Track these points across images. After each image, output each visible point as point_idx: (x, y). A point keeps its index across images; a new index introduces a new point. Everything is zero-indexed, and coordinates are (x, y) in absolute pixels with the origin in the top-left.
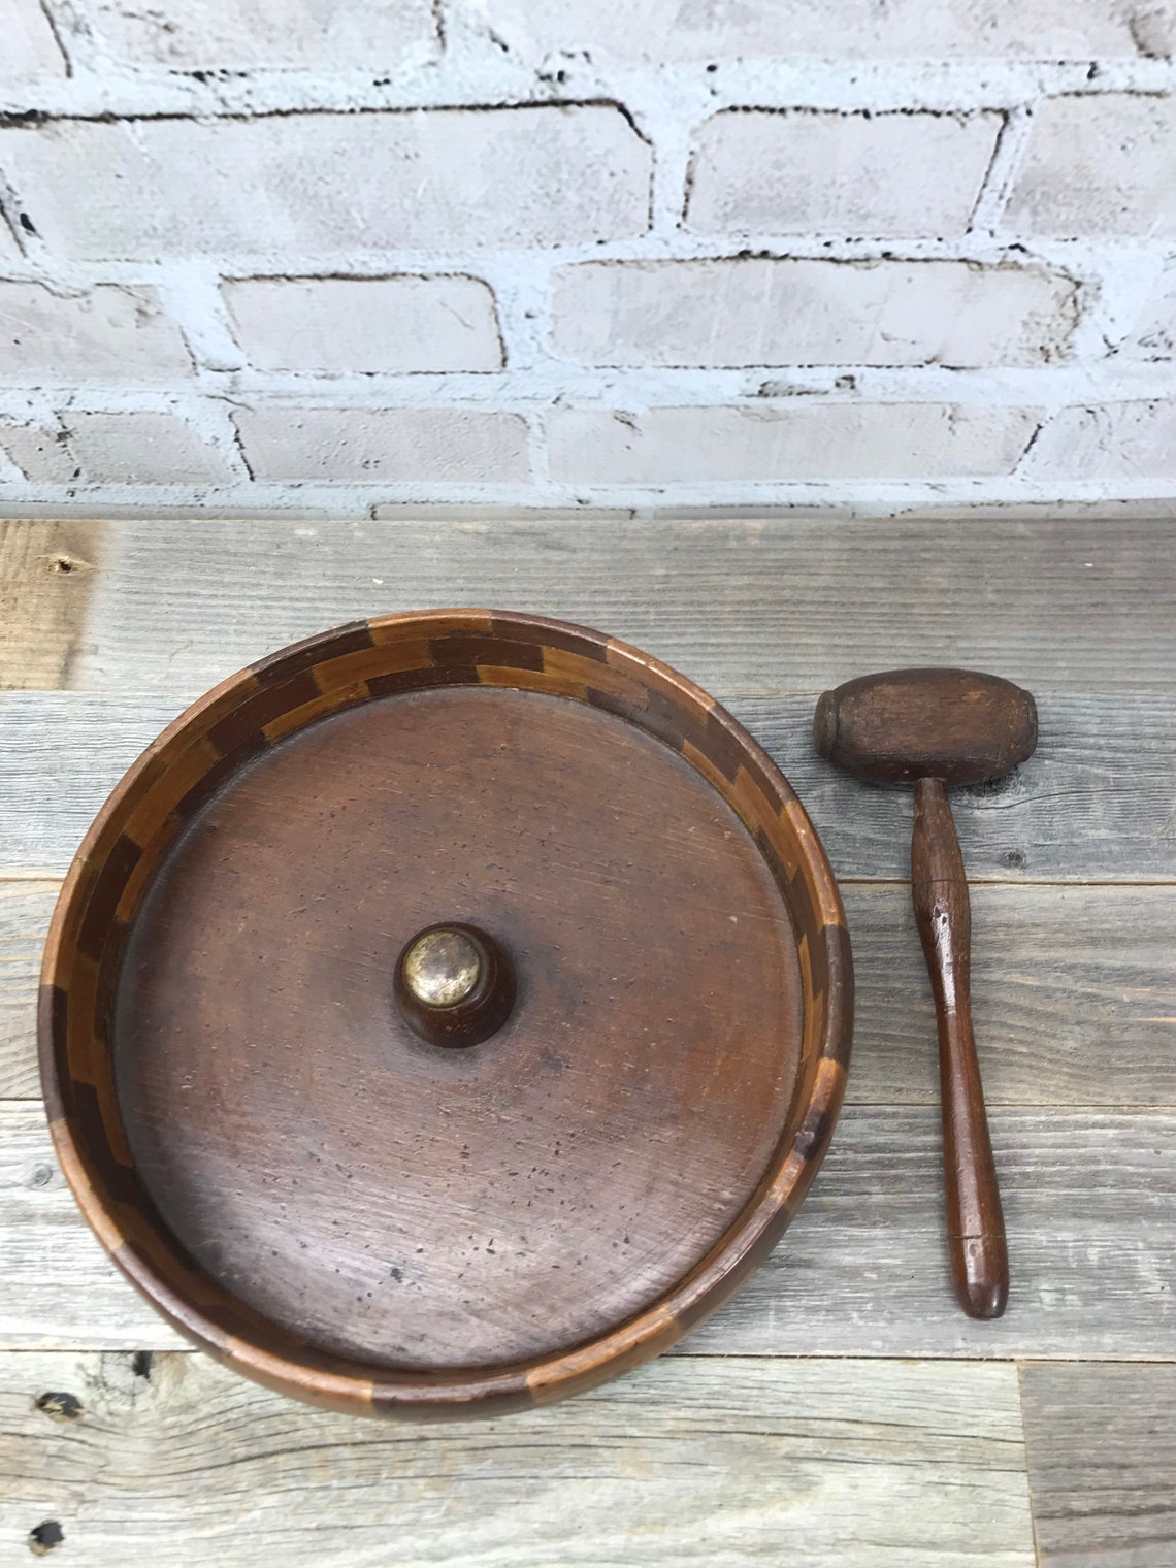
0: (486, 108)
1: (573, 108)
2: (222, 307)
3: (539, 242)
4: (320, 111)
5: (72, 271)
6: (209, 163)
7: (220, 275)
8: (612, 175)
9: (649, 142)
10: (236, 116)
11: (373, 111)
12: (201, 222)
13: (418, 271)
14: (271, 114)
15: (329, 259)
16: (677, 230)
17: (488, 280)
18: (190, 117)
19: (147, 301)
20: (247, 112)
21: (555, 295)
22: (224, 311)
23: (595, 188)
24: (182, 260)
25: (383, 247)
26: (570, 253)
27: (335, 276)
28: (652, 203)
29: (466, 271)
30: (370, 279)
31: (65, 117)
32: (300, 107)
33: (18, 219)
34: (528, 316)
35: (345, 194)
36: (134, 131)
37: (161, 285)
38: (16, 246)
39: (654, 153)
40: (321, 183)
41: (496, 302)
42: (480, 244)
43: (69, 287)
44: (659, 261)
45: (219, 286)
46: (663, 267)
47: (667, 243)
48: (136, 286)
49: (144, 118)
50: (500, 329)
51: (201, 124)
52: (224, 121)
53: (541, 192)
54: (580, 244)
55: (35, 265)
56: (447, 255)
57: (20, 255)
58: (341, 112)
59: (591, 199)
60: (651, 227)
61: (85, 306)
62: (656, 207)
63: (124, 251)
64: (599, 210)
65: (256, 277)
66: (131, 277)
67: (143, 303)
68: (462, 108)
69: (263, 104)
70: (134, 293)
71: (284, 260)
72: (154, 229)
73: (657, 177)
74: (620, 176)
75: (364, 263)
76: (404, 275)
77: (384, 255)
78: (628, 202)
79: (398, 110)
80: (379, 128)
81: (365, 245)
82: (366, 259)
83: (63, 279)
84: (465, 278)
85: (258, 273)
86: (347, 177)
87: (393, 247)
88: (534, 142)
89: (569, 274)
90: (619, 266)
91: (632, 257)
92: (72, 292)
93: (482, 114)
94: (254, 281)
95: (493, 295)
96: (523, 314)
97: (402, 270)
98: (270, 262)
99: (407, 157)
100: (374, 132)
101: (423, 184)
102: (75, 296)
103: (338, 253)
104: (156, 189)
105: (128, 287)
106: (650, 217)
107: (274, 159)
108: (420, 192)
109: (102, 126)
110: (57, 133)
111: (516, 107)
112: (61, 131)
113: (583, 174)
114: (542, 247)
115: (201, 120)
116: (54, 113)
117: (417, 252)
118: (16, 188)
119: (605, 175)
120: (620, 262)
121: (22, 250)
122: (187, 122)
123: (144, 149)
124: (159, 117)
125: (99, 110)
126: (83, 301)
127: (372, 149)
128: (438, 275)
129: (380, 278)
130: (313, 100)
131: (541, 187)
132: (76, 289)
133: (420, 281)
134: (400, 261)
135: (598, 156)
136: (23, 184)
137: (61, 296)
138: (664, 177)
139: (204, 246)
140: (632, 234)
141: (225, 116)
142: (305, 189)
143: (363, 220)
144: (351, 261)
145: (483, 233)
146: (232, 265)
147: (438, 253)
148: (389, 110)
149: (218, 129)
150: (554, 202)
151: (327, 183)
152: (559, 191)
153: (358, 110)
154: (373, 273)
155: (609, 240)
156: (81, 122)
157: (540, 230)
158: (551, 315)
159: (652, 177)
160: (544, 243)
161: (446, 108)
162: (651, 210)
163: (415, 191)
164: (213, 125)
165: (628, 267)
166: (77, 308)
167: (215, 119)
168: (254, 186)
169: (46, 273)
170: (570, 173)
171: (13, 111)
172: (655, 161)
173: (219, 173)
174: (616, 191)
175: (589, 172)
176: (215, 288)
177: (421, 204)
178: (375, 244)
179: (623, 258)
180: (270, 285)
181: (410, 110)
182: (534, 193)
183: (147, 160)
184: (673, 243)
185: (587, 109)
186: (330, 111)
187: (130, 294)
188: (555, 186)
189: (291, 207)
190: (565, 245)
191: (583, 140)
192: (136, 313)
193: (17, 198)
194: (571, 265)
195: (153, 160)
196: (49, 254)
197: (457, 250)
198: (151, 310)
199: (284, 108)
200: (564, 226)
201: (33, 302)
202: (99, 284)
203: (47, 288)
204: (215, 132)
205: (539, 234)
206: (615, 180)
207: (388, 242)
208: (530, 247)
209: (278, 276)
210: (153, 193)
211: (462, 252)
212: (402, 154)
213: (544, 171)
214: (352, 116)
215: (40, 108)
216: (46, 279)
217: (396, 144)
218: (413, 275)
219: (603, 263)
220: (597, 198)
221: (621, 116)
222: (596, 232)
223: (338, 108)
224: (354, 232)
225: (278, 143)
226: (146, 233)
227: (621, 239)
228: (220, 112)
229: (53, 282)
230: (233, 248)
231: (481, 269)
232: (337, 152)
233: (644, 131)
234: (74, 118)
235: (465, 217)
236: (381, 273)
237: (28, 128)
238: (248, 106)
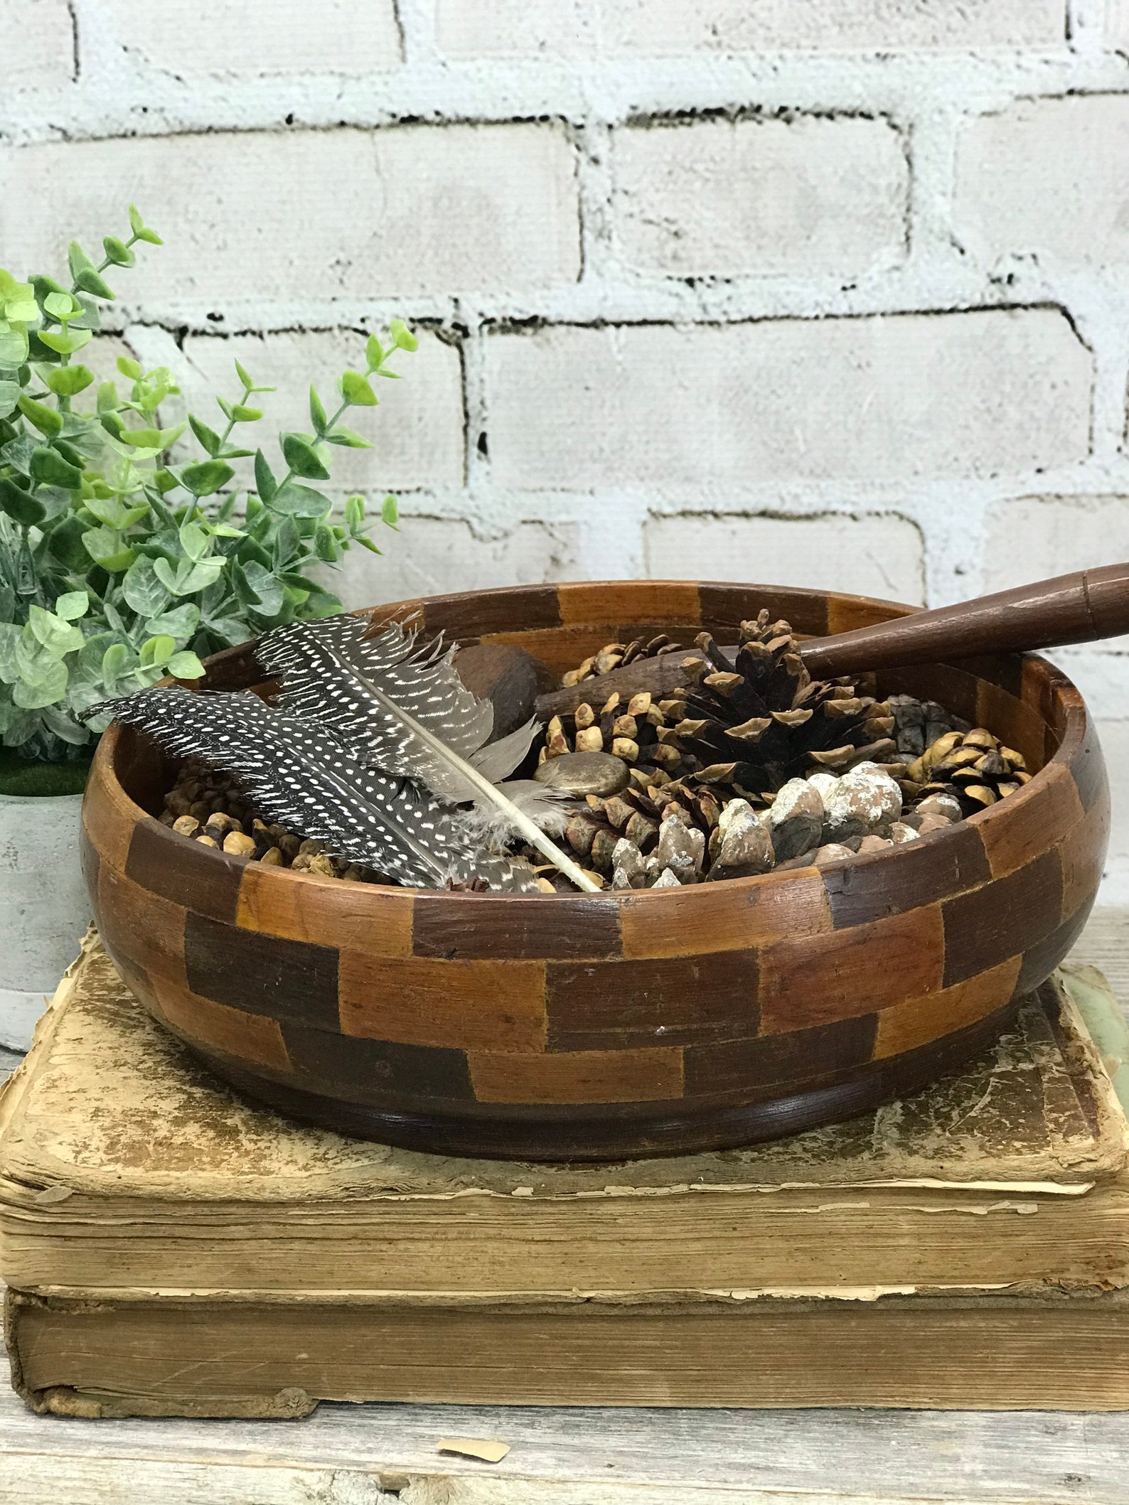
0: (939, 312)
1: (1019, 311)
2: (640, 553)
3: (977, 469)
4: (788, 317)
5: (504, 504)
6: (674, 373)
7: (649, 510)
8: (1053, 386)
9: (1090, 349)
10: (711, 323)
11: (835, 317)
12: (648, 442)
13: (849, 509)
14: (743, 321)
15: (762, 490)
16: (1117, 455)
17: (920, 522)
18: (671, 323)
19: (565, 545)
20: (723, 319)
21: (988, 542)
22: (640, 560)
23: (1036, 402)
24: (616, 489)
25: (818, 476)
26: (1006, 486)
27: (763, 514)
28: (1092, 420)
29: (899, 509)
30: (799, 518)
31: (561, 323)
32: (771, 314)
33: (477, 439)
34: (958, 572)
35: (794, 410)
36: (617, 338)
37: (586, 523)
38: (462, 472)
39: (1095, 361)
40: (773, 397)
41: (925, 551)
42: (916, 473)
43: (493, 526)
44: (1099, 496)
45: (644, 524)
46: (1103, 504)
47: (1107, 472)
48: (561, 524)
49: (630, 324)
50: (926, 592)
51: (679, 332)
52: (700, 328)
53: (982, 407)
54: (1017, 473)
55: (472, 497)
56: (882, 487)
57: (461, 484)
58: (807, 319)
59: (1032, 417)
60: (1091, 451)
61: (500, 553)
62: (1096, 426)
63: (563, 479)
64: (1039, 429)
65: (684, 514)
66: (559, 512)
67: (561, 547)
68: (917, 312)
69: (739, 311)
70: (556, 534)
71: (717, 491)
72: (601, 450)
73: (1098, 390)
74: (1061, 387)
75: (796, 497)
76: (834, 513)
77: (818, 486)
78: (1068, 419)
79: (858, 316)
80: (838, 335)
81: (801, 474)
82: (799, 491)
83: (491, 516)
84: (896, 518)
85: (688, 507)
86: (799, 390)
87: (829, 476)
88: (980, 349)
89: (1005, 513)
90: (1057, 503)
91: (1071, 491)
92: (494, 533)
93: (935, 319)
94: (680, 518)
95: (923, 542)
96: (952, 569)
97: (833, 507)
98: (702, 493)
99: (859, 366)
100: (833, 339)
101: (869, 399)
102: (495, 539)
103: (772, 483)
104: (617, 404)
105: (552, 525)
106: (1091, 438)
107: (735, 369)
108: (865, 407)
109: (591, 332)
110: (548, 340)
111: (966, 311)
112: (552, 337)
113: (1025, 385)
114: (980, 477)
115: (680, 327)
116: (552, 319)
117: (851, 483)
118: (488, 403)
119: (1047, 387)
120: (1058, 497)
121: (466, 478)
122: (667, 328)
123: (620, 358)
124: (644, 323)
125: (593, 316)
126: (498, 545)
127: (828, 358)
128: (869, 514)
129: (809, 517)
130: (784, 307)
131: (983, 401)
132: (499, 529)
133: (849, 522)
134: (836, 495)
135: (1040, 364)
136: (496, 397)
137: (481, 539)
138: (1104, 389)
139: (643, 473)
140: (1071, 460)
141: (702, 323)
142: (757, 404)
143: (805, 441)
144: (784, 493)
145: (922, 459)
146: (664, 496)
147: (872, 484)
148: (851, 316)
149: (693, 337)
150: (995, 420)
151: (779, 397)
152: (1000, 405)
153: (822, 315)
154: (803, 510)
155: (1048, 467)
156: (574, 329)
157: (979, 454)
158: (983, 570)
159: (1093, 389)
160: (982, 472)
161: (903, 313)
162: (1091, 429)
163: (861, 406)
164: (690, 332)
165: (1067, 504)
166: (490, 554)
167: (692, 326)
168: (709, 401)
169: (478, 507)
170: (1013, 384)
171: (518, 316)
172: (1095, 370)
173: (681, 385)
174: (1056, 406)
175: (1031, 382)
176: (638, 527)
177: (864, 422)
178: (811, 472)
179: (1062, 492)
180: (695, 523)
181: (870, 315)
182: (976, 408)
183: (619, 369)
184: (1114, 472)
185: (1032, 312)
186: (797, 318)
187: (551, 535)
188: (997, 400)
189: (739, 424)
190: (1001, 472)
191: (1027, 346)
192: (549, 562)
193: (485, 414)
194: (1007, 500)
195: (624, 370)
196: (489, 482)
197: (892, 481)
198: (564, 558)
199: (756, 316)
200: (1003, 449)
201: (450, 548)
202: (524, 522)
203: (471, 528)
204: (688, 340)
205: (978, 459)
206: (1057, 393)
207: (825, 470)
208: (967, 477)
209: (706, 512)
210: (613, 407)
211: (897, 483)
212: (855, 364)
213: (987, 382)
214: (816, 323)
215: (542, 313)
216: (475, 515)
217: (851, 352)
218: (844, 514)
219: (1040, 498)
220: (1038, 414)
221: (1064, 320)
222: (1035, 457)
223: (805, 314)
224: (794, 456)
225: (742, 352)
226: (591, 456)
227: (1060, 466)
228: (698, 319)
229: (480, 519)
230: (670, 475)
231: (914, 506)
232: (794, 362)
233: (1085, 336)
234: (569, 324)
235: (906, 437)
236: (810, 511)
237: (524, 334)
238: (725, 313)
